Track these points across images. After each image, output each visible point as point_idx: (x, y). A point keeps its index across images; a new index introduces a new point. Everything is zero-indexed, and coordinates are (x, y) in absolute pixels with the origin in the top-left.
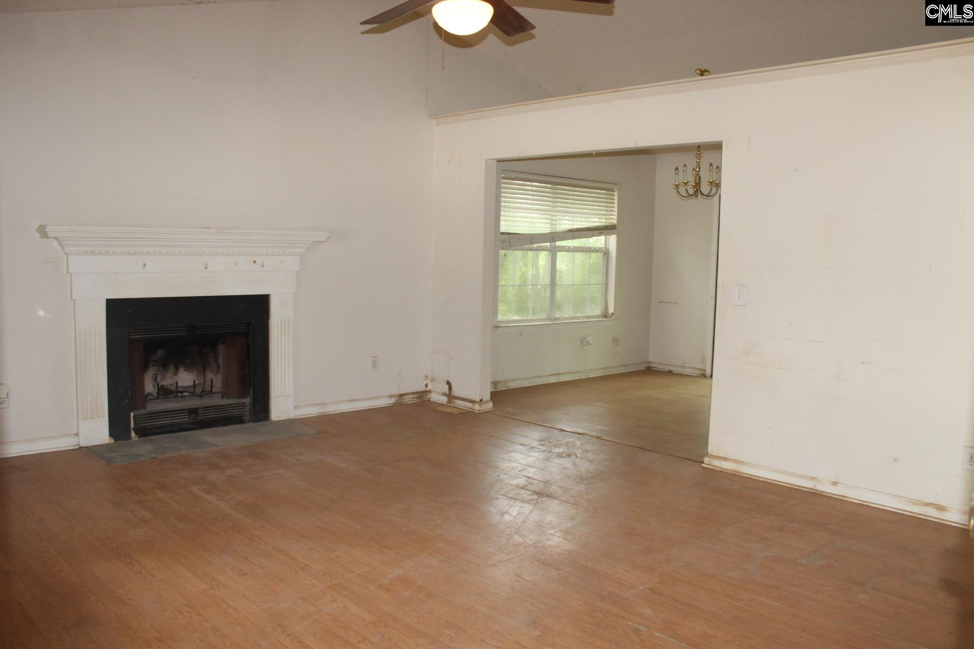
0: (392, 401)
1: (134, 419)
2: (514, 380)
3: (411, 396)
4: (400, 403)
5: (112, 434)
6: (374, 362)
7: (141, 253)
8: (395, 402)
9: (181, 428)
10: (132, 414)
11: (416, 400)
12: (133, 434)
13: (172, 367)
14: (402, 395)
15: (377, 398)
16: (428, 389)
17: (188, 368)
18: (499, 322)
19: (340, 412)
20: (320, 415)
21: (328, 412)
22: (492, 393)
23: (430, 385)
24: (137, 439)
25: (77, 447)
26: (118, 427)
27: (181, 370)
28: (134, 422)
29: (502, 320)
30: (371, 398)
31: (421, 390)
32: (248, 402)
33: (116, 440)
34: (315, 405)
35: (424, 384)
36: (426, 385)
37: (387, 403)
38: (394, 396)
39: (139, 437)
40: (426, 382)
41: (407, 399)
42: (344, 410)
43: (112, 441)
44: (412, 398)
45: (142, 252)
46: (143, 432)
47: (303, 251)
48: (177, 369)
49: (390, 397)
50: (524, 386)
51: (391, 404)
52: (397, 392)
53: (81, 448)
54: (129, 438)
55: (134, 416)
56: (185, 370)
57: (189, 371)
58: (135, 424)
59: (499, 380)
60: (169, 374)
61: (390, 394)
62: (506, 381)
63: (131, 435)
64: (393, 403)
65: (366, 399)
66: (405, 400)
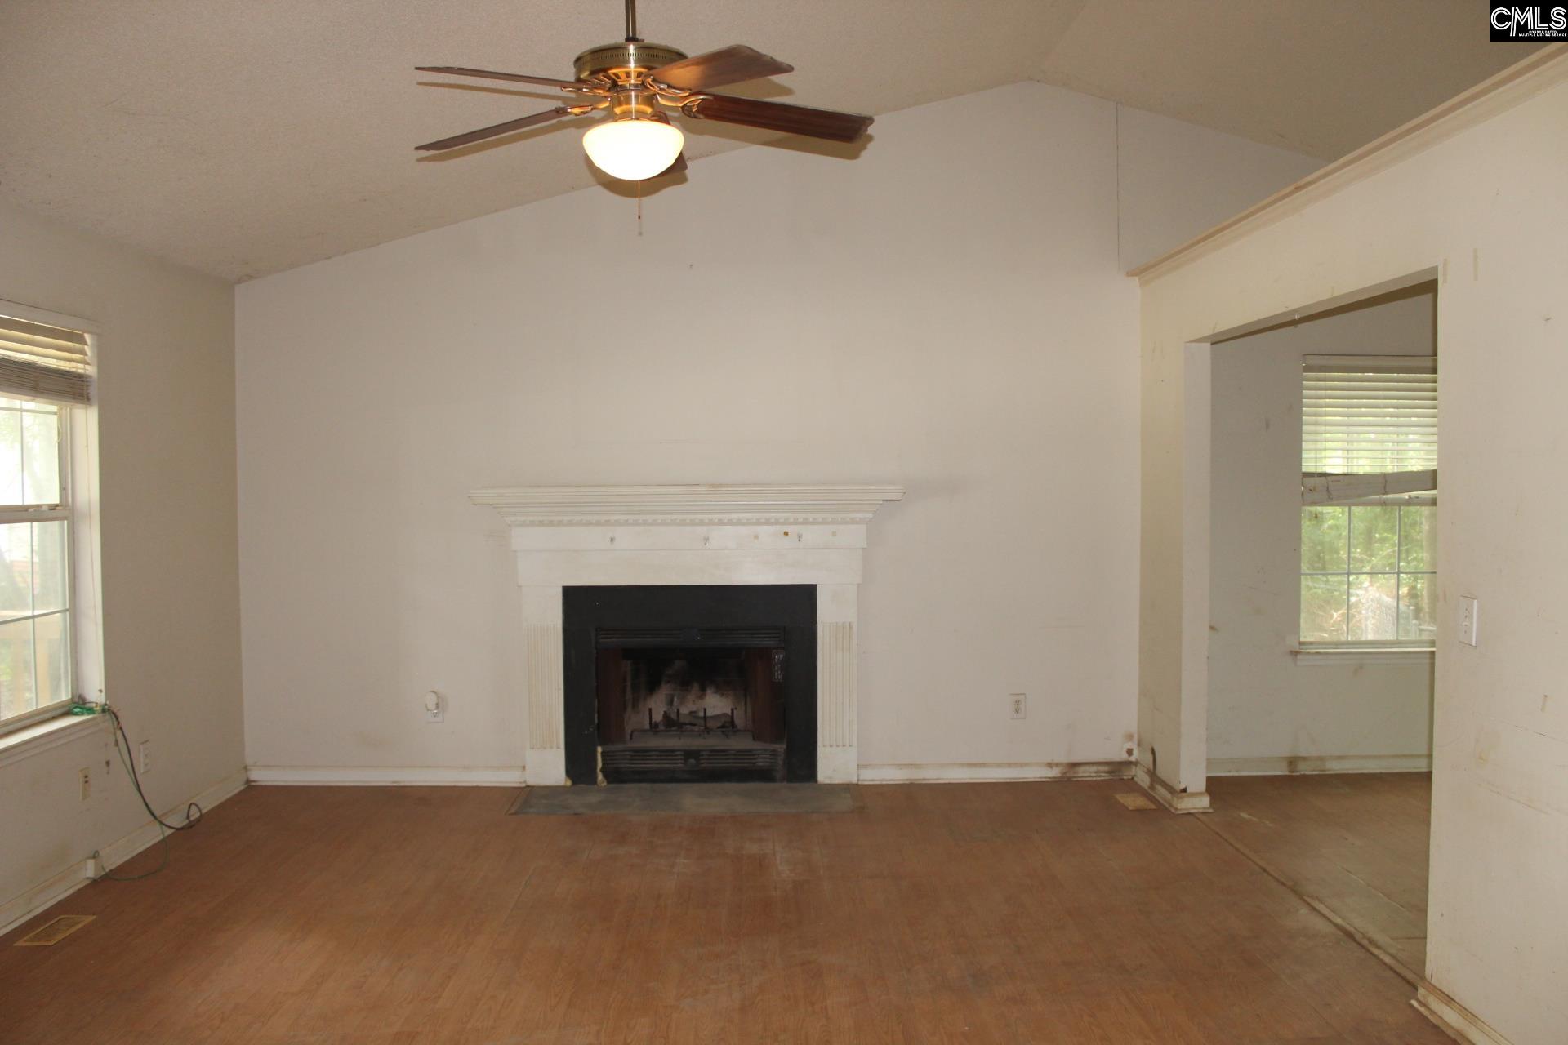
0: (1054, 773)
1: (602, 756)
2: (1341, 758)
3: (1094, 768)
4: (1069, 779)
5: (569, 772)
6: (1018, 703)
7: (607, 523)
8: (1059, 775)
9: (672, 777)
10: (599, 749)
11: (1105, 777)
12: (600, 777)
13: (696, 687)
14: (1074, 765)
15: (1022, 765)
16: (1133, 758)
17: (720, 689)
18: (1301, 643)
19: (947, 782)
20: (907, 782)
21: (924, 779)
22: (1210, 780)
23: (1135, 752)
24: (605, 784)
25: (524, 785)
26: (578, 763)
27: (709, 692)
28: (603, 760)
29: (1318, 640)
30: (1009, 765)
31: (1117, 759)
32: (782, 750)
33: (574, 782)
34: (900, 766)
35: (1125, 750)
36: (1130, 752)
37: (1039, 775)
38: (1057, 765)
39: (608, 782)
40: (1128, 745)
41: (1085, 773)
42: (954, 779)
43: (569, 783)
44: (1096, 772)
45: (609, 521)
46: (615, 776)
47: (871, 515)
48: (703, 689)
49: (1050, 765)
50: (1365, 771)
51: (1050, 778)
52: (1064, 759)
53: (528, 786)
54: (594, 781)
55: (602, 753)
56: (716, 693)
57: (722, 695)
58: (603, 764)
59: (1303, 754)
60: (691, 697)
61: (1049, 761)
62: (1321, 759)
63: (596, 778)
64: (1054, 778)
65: (999, 765)
66: (1080, 775)
